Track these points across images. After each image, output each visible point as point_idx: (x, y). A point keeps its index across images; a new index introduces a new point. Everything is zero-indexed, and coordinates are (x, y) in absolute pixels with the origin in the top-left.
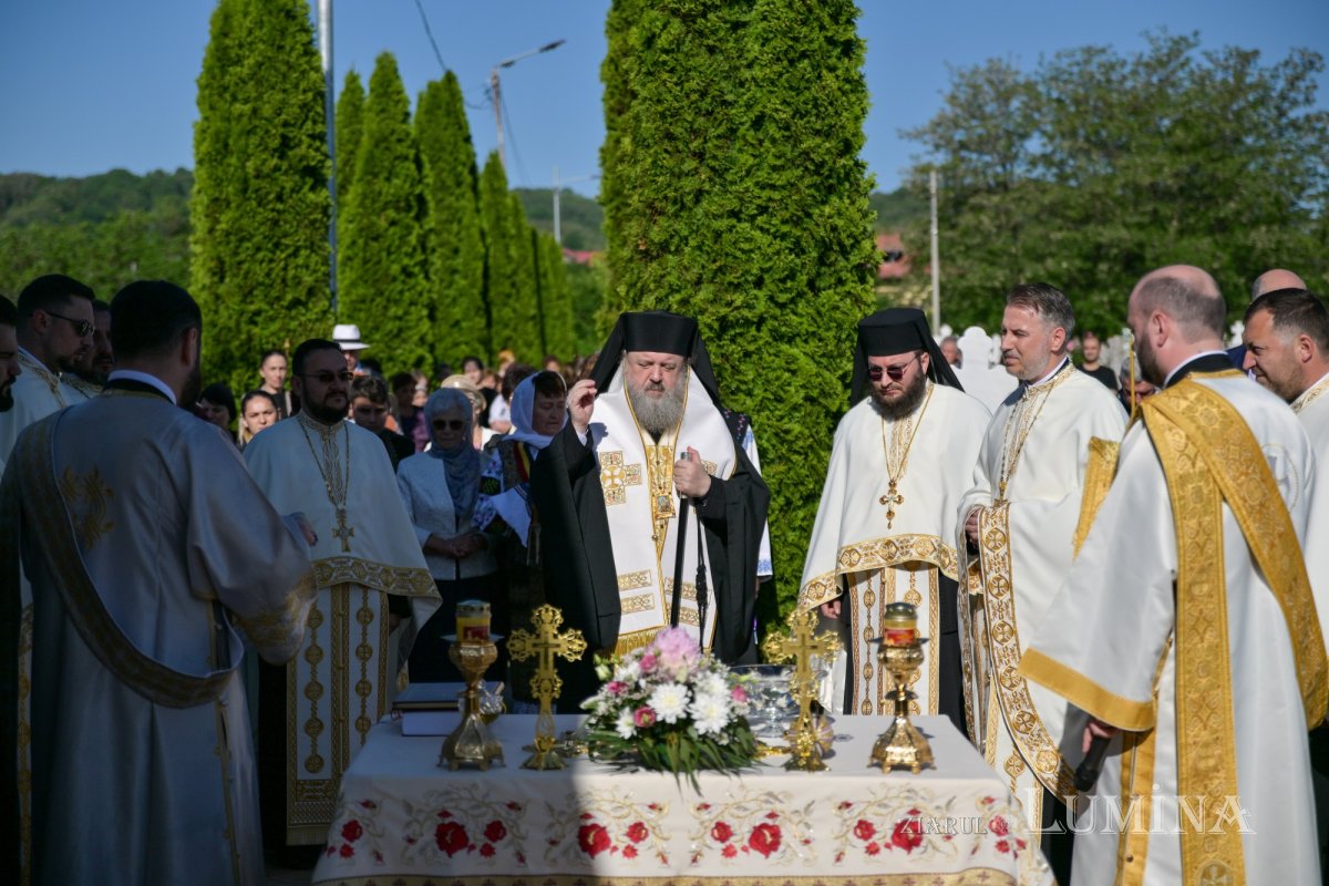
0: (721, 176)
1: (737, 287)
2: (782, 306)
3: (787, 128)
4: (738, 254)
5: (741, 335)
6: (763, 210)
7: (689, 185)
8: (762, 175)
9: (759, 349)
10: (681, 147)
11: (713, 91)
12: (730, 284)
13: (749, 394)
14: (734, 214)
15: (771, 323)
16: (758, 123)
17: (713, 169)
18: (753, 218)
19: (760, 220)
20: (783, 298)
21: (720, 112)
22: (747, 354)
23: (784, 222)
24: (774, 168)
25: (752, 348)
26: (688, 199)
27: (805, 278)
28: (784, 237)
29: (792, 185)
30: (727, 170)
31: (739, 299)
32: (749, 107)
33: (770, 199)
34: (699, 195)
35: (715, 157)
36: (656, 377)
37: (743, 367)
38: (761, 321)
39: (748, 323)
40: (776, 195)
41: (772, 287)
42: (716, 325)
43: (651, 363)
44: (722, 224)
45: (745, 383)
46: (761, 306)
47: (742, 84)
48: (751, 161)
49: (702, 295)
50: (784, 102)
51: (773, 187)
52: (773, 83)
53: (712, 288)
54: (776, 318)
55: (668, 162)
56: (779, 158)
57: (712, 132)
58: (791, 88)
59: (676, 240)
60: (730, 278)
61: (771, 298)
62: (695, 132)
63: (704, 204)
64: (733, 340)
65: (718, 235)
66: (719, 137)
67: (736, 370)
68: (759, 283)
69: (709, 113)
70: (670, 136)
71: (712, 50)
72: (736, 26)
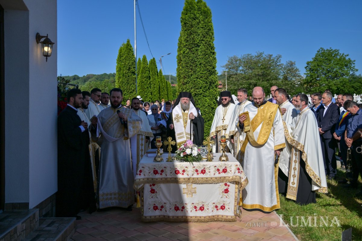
0: (195, 72)
1: (197, 89)
2: (204, 92)
3: (205, 65)
4: (198, 84)
5: (198, 96)
6: (201, 77)
7: (190, 73)
8: (201, 72)
9: (201, 98)
10: (189, 68)
11: (193, 60)
12: (197, 88)
13: (200, 105)
14: (197, 78)
15: (203, 94)
16: (200, 64)
17: (194, 71)
18: (200, 78)
19: (201, 79)
20: (204, 90)
21: (195, 63)
22: (199, 99)
23: (204, 79)
24: (203, 71)
25: (200, 98)
26: (190, 76)
27: (208, 87)
28: (204, 81)
29: (206, 73)
30: (196, 71)
31: (198, 91)
32: (199, 62)
33: (202, 76)
34: (192, 75)
35: (194, 69)
36: (185, 101)
37: (198, 101)
38: (201, 94)
39: (199, 94)
40: (203, 75)
41: (203, 89)
42: (194, 95)
43: (184, 99)
44: (195, 79)
45: (199, 103)
46: (201, 92)
47: (198, 59)
48: (199, 70)
49: (192, 90)
50: (204, 61)
51: (203, 74)
52: (202, 58)
53: (194, 89)
54: (203, 93)
55: (187, 70)
56: (203, 69)
57: (193, 66)
58: (205, 59)
59: (188, 82)
60: (196, 87)
61: (203, 90)
62: (191, 66)
63: (192, 76)
64: (197, 97)
65: (195, 81)
66: (194, 66)
67: (197, 101)
68: (201, 88)
69: (193, 63)
70: (187, 66)
71: (193, 54)
72: (197, 50)
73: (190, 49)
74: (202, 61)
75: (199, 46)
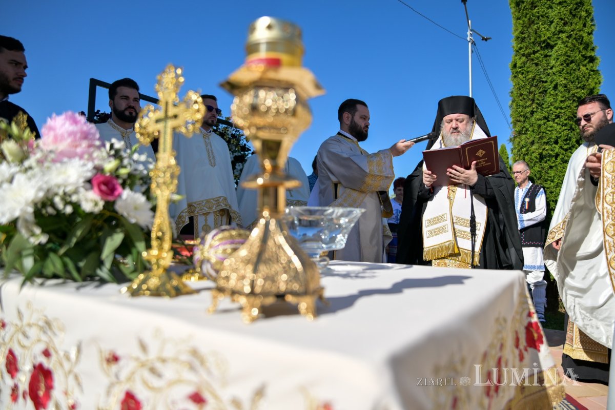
0: (541, 106)
1: (547, 143)
2: (566, 150)
3: (566, 87)
4: (548, 132)
5: (549, 160)
6: (557, 117)
7: (529, 110)
8: (557, 105)
9: (556, 165)
10: (525, 97)
11: (537, 78)
12: (544, 142)
13: (552, 181)
14: (545, 118)
15: (561, 156)
16: (555, 87)
17: (537, 103)
18: (554, 120)
19: (556, 121)
20: (566, 147)
21: (540, 85)
22: (551, 167)
23: (566, 120)
24: (561, 101)
25: (553, 165)
26: (528, 115)
27: (575, 140)
28: (566, 125)
29: (569, 107)
30: (543, 104)
31: (547, 147)
32: (551, 82)
33: (560, 113)
34: (532, 113)
35: (538, 100)
36: (454, 126)
37: (549, 172)
38: (557, 156)
39: (550, 156)
40: (563, 111)
41: (561, 143)
42: (538, 157)
44: (542, 122)
45: (550, 177)
46: (557, 150)
47: (548, 75)
48: (552, 100)
49: (534, 147)
50: (565, 79)
51: (561, 108)
52: (560, 73)
53: (537, 145)
54: (563, 154)
55: (521, 103)
56: (563, 97)
57: (537, 92)
58: (567, 73)
59: (524, 129)
60: (545, 140)
61: (561, 147)
62: (530, 92)
63: (535, 116)
64: (546, 162)
65: (540, 126)
66: (540, 93)
67: (547, 173)
68: (556, 142)
69: (536, 86)
70: (521, 95)
71: (537, 65)
72: (546, 56)
73: (528, 56)
74: (561, 80)
75: (552, 47)
